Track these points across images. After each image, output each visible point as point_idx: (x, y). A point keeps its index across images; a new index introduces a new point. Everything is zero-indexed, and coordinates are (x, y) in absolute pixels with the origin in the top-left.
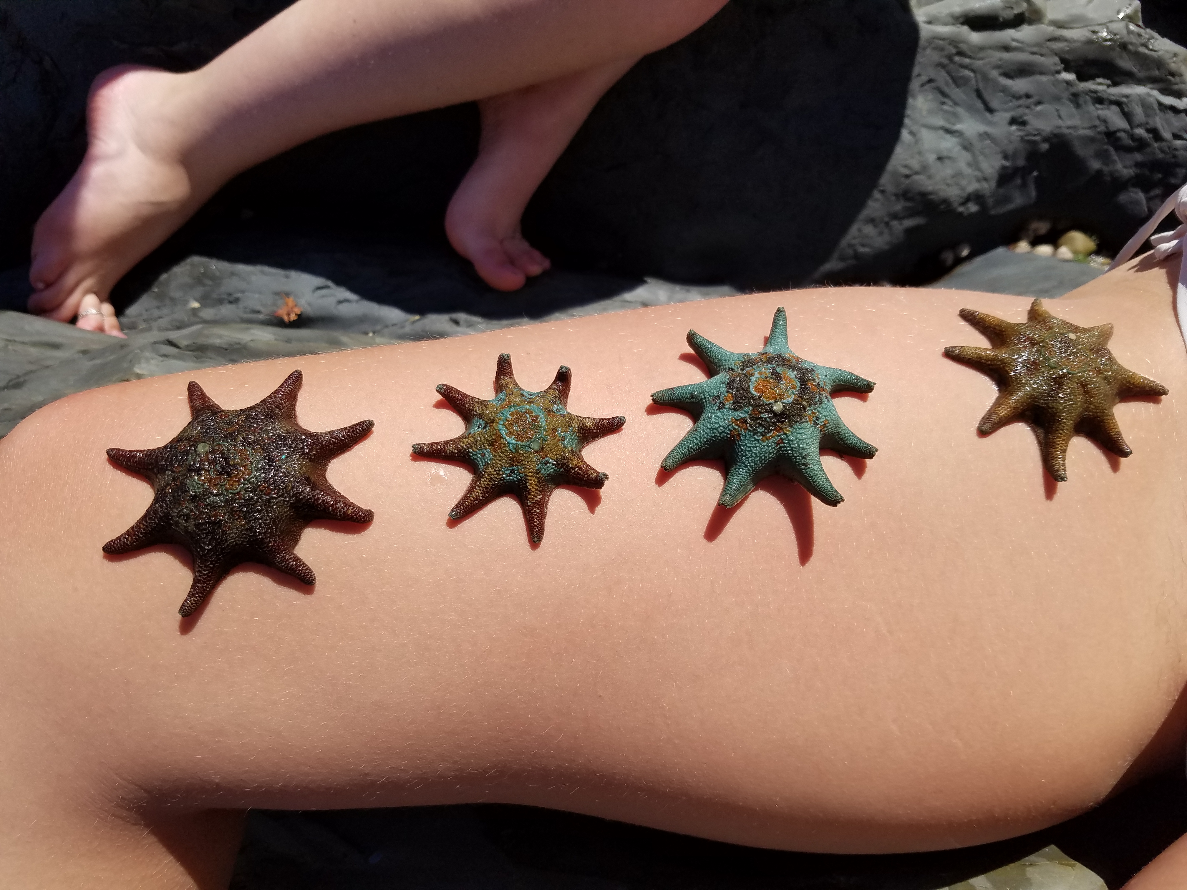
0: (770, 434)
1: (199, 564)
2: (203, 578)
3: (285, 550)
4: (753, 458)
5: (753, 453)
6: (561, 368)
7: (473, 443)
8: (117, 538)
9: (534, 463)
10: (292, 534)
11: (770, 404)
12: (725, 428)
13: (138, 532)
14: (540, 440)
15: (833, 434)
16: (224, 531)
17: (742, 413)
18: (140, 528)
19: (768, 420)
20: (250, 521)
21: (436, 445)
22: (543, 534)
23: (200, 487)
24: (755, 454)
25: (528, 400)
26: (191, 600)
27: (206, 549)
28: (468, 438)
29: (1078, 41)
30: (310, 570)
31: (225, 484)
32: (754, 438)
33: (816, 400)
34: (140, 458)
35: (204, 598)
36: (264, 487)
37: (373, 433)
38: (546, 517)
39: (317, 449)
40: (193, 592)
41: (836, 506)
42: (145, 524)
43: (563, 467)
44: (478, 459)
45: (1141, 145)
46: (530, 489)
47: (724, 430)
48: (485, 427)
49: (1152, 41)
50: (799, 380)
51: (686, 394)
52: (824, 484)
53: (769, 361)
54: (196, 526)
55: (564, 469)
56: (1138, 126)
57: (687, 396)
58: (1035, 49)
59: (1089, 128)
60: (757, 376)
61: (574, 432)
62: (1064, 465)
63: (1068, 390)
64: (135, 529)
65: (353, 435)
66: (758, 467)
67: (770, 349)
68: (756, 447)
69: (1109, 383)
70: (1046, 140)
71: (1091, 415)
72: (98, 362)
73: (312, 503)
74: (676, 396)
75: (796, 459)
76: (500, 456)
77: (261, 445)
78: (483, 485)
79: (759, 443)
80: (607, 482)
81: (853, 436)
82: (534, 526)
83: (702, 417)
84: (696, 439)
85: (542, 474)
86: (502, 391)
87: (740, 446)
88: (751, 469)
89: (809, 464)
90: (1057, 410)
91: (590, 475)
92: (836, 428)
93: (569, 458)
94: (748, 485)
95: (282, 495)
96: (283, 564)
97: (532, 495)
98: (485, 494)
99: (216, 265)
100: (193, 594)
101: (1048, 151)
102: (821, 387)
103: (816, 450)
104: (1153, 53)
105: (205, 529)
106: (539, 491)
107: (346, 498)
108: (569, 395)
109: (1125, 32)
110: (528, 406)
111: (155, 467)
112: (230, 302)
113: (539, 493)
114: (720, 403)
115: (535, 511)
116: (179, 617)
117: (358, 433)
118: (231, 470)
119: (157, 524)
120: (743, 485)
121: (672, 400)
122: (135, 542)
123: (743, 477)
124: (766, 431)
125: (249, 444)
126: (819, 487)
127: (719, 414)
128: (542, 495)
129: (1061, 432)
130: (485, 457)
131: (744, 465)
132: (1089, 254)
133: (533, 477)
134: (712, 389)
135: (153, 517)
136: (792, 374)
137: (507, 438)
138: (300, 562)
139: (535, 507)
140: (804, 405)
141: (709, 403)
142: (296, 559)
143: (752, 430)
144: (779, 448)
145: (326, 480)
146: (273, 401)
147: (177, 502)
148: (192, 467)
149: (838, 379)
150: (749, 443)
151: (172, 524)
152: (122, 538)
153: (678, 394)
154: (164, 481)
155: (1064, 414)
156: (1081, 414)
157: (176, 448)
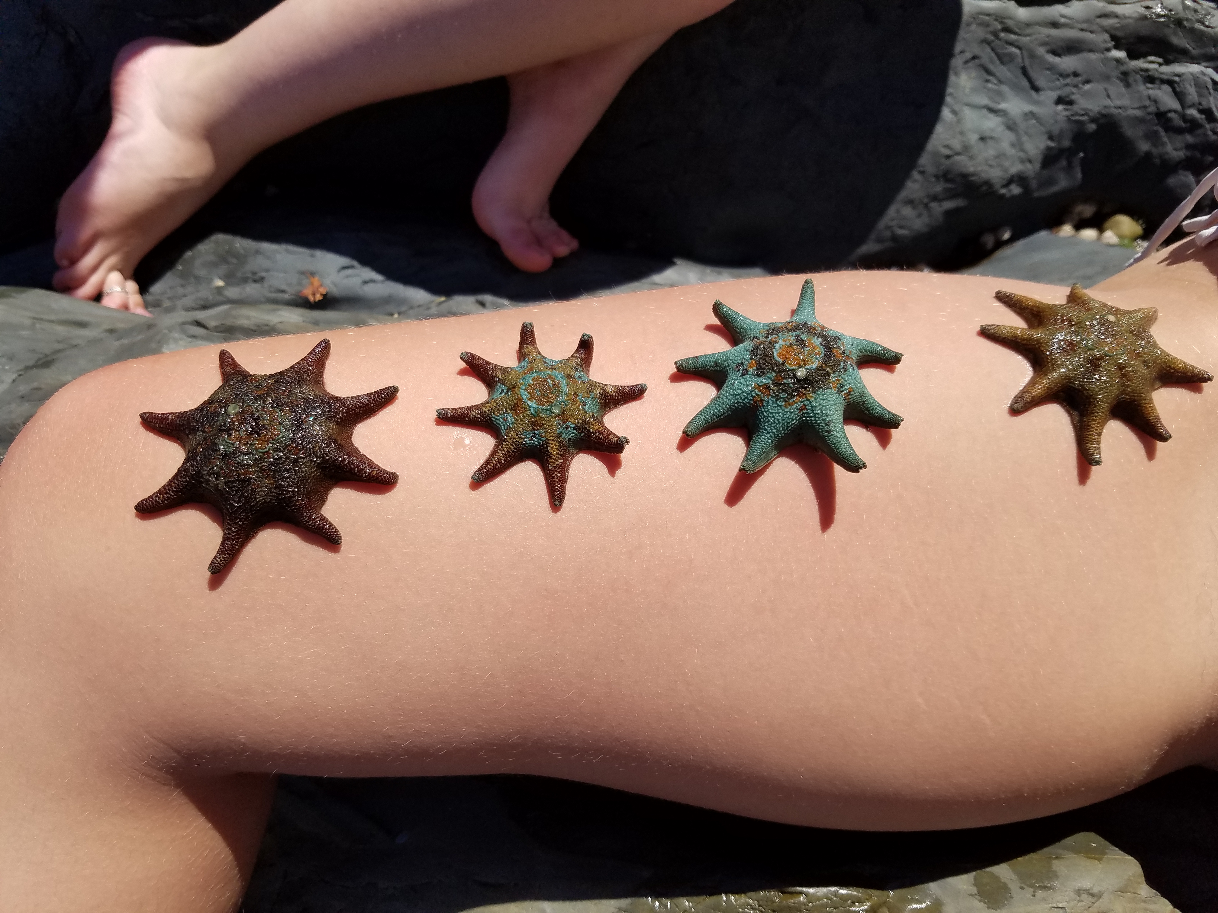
0: (792, 400)
1: (229, 521)
2: (233, 536)
3: (313, 510)
4: (775, 424)
5: (775, 419)
6: (583, 335)
7: (496, 407)
8: (149, 497)
9: (556, 427)
10: (319, 495)
11: (794, 370)
12: (748, 394)
13: (169, 490)
14: (561, 404)
15: (858, 403)
16: (254, 489)
17: (765, 379)
18: (172, 486)
19: (791, 385)
20: (279, 479)
21: (459, 410)
22: (564, 497)
23: (230, 446)
24: (778, 420)
25: (550, 367)
26: (220, 557)
27: (236, 506)
28: (491, 403)
29: (1129, 17)
30: (336, 529)
31: (255, 444)
32: (777, 404)
33: (841, 367)
34: (172, 420)
35: (233, 555)
36: (292, 447)
37: (397, 399)
38: (567, 481)
39: (343, 413)
40: (222, 550)
41: (858, 472)
42: (176, 482)
43: (584, 432)
44: (501, 423)
45: (1193, 126)
46: (551, 453)
47: (746, 396)
48: (507, 392)
49: (1209, 17)
50: (824, 347)
51: (710, 362)
52: (847, 451)
53: (794, 330)
54: (227, 484)
55: (585, 434)
56: (1190, 107)
57: (711, 364)
58: (1084, 26)
59: (1139, 108)
60: (781, 343)
61: (595, 398)
62: (1099, 448)
63: (1105, 373)
64: (167, 488)
65: (378, 400)
66: (780, 434)
67: (796, 318)
68: (779, 413)
69: (1148, 367)
70: (1093, 120)
71: (1128, 399)
72: (125, 341)
73: (338, 464)
74: (700, 365)
75: (820, 426)
76: (521, 420)
77: (289, 406)
78: (505, 449)
79: (781, 408)
80: (627, 447)
81: (879, 406)
82: (555, 490)
83: (726, 384)
84: (719, 405)
85: (563, 438)
86: (524, 359)
87: (762, 412)
88: (773, 436)
89: (832, 431)
90: (1092, 392)
91: (610, 439)
92: (861, 397)
93: (589, 423)
94: (770, 452)
95: (310, 455)
96: (310, 523)
97: (553, 459)
98: (507, 458)
99: (240, 244)
100: (222, 551)
101: (1096, 133)
102: (847, 355)
103: (840, 417)
104: (1209, 30)
105: (234, 487)
106: (560, 455)
107: (371, 460)
108: (592, 364)
109: (1180, 7)
110: (550, 372)
111: (186, 428)
112: (255, 281)
113: (560, 457)
114: (744, 369)
115: (556, 475)
116: (208, 574)
117: (383, 398)
118: (261, 430)
119: (188, 482)
120: (765, 452)
121: (696, 368)
122: (167, 500)
123: (765, 444)
124: (789, 397)
125: (278, 406)
126: (842, 454)
127: (742, 380)
128: (563, 459)
129: (1096, 414)
130: (507, 421)
131: (766, 432)
132: (1136, 239)
133: (554, 441)
134: (736, 357)
135: (184, 475)
136: (817, 341)
137: (529, 402)
138: (327, 521)
139: (556, 471)
140: (828, 372)
141: (732, 370)
142: (323, 519)
143: (774, 395)
144: (802, 415)
145: (352, 443)
146: (301, 367)
147: (208, 460)
148: (223, 427)
149: (865, 350)
150: (772, 409)
151: (202, 482)
152: (154, 496)
153: (702, 363)
154: (195, 441)
155: (1100, 396)
156: (1118, 397)
157: (207, 410)
